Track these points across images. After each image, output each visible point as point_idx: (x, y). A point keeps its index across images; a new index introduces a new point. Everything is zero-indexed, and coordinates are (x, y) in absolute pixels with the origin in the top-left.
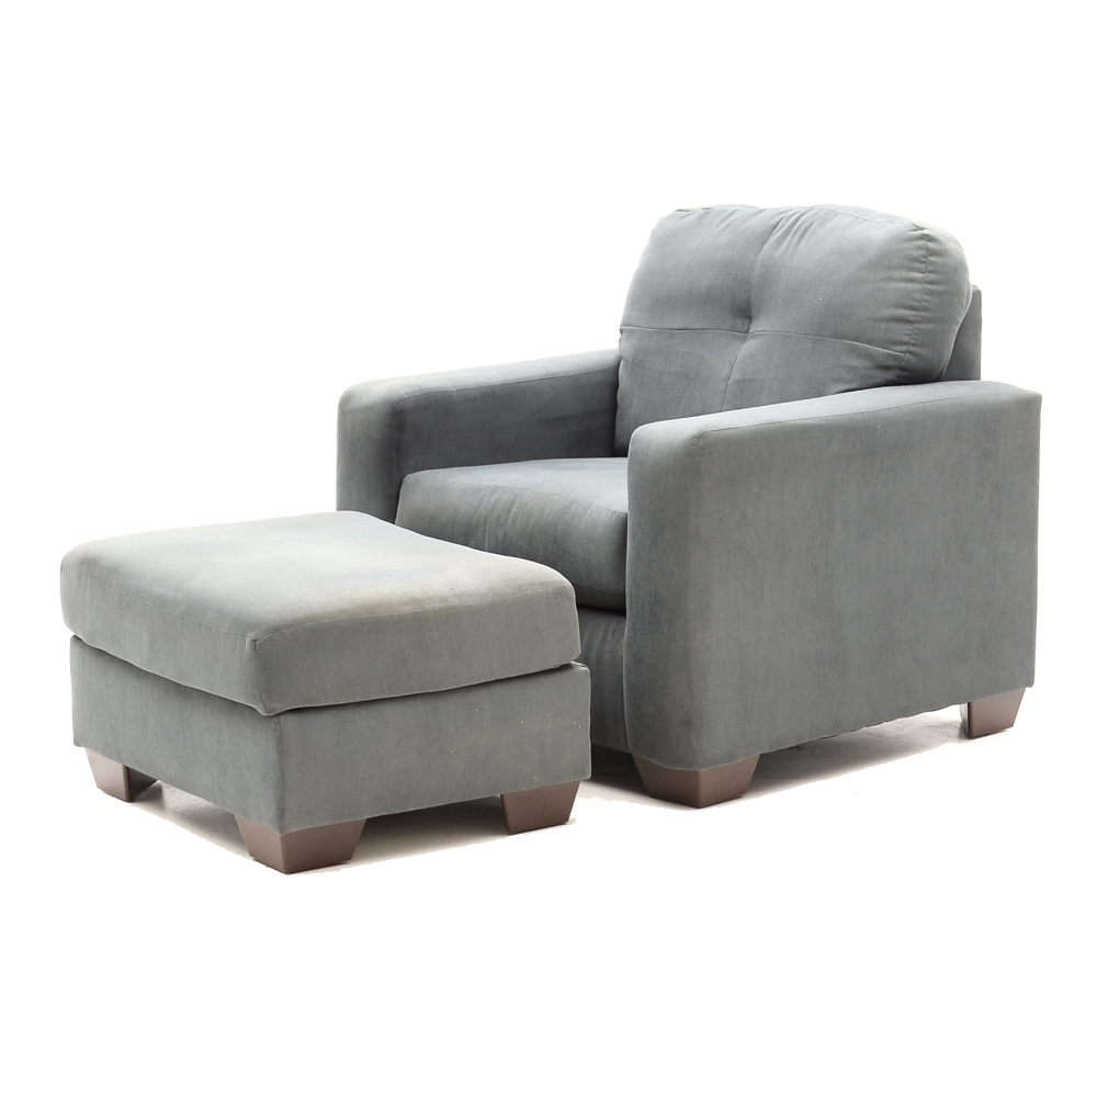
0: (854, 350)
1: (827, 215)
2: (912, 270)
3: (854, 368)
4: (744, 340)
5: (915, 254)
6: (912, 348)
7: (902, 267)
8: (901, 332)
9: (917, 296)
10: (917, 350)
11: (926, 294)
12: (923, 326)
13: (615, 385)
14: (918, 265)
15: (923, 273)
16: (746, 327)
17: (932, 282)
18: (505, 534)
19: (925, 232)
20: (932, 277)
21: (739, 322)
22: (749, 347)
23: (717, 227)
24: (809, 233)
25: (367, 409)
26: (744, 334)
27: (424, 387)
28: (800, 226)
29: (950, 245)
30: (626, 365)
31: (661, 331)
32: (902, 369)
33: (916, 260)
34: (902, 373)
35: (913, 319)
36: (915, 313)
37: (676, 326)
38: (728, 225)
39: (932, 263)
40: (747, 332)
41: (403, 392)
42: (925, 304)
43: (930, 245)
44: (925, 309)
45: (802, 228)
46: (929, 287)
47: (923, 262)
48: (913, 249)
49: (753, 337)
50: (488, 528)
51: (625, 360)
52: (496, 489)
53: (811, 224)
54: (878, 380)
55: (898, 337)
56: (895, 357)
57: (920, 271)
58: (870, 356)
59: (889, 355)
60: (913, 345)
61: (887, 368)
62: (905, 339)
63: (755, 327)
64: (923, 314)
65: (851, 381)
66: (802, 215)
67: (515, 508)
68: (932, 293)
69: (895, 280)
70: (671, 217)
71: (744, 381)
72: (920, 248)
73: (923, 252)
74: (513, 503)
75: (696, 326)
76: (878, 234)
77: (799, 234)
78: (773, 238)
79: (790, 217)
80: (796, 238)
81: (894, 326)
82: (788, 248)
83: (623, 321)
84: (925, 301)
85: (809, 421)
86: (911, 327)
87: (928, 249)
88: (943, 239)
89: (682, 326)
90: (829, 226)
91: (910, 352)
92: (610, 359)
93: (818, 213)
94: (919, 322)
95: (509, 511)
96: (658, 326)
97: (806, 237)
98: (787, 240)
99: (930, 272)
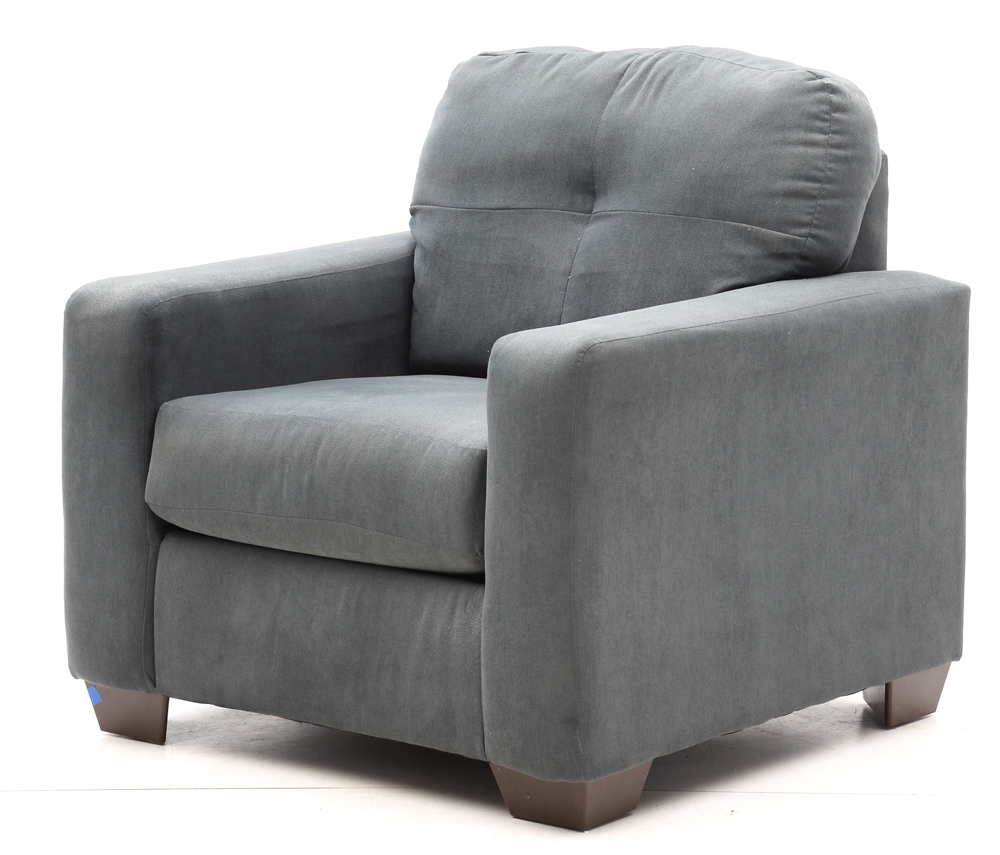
0: (740, 233)
1: (688, 60)
2: (812, 130)
3: (742, 258)
4: (587, 222)
5: (815, 109)
6: (814, 231)
7: (799, 127)
8: (799, 209)
9: (820, 164)
10: (821, 233)
11: (830, 162)
12: (828, 202)
13: (410, 280)
14: (819, 124)
15: (826, 134)
16: (588, 206)
17: (837, 146)
18: (312, 479)
19: (826, 81)
20: (837, 138)
21: (579, 199)
22: (592, 232)
23: (541, 75)
24: (668, 83)
25: (109, 317)
26: (587, 215)
27: (181, 287)
28: (655, 75)
29: (856, 97)
30: (425, 256)
31: (472, 212)
32: (803, 257)
33: (817, 117)
34: (803, 263)
35: (816, 193)
36: (817, 185)
37: (494, 204)
38: (557, 74)
39: (837, 121)
40: (590, 211)
41: (156, 294)
42: (829, 173)
43: (834, 98)
44: (830, 181)
45: (659, 78)
46: (834, 151)
47: (825, 120)
48: (812, 103)
49: (599, 218)
50: (287, 470)
51: (423, 248)
52: (293, 421)
53: (670, 72)
54: (773, 272)
55: (797, 217)
56: (794, 243)
57: (821, 131)
58: (761, 241)
59: (786, 240)
60: (816, 226)
61: (784, 256)
62: (806, 218)
63: (600, 206)
64: (827, 186)
65: (738, 274)
66: (656, 60)
67: (323, 446)
68: (837, 159)
69: (790, 143)
70: (474, 63)
71: (591, 275)
72: (821, 102)
73: (825, 107)
74: (319, 439)
75: (522, 204)
76: (765, 84)
77: (655, 84)
78: (621, 90)
79: (639, 63)
80: (652, 90)
81: (793, 203)
82: (642, 102)
83: (414, 198)
84: (830, 169)
85: (711, 328)
86: (812, 203)
87: (830, 103)
88: (847, 90)
89: (503, 205)
90: (695, 74)
91: (813, 236)
92: (402, 247)
93: (677, 57)
94: (824, 197)
95: (316, 449)
96: (467, 205)
97: (666, 88)
98: (639, 94)
99: (834, 132)
